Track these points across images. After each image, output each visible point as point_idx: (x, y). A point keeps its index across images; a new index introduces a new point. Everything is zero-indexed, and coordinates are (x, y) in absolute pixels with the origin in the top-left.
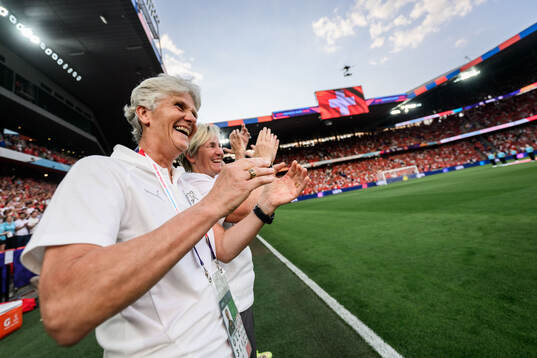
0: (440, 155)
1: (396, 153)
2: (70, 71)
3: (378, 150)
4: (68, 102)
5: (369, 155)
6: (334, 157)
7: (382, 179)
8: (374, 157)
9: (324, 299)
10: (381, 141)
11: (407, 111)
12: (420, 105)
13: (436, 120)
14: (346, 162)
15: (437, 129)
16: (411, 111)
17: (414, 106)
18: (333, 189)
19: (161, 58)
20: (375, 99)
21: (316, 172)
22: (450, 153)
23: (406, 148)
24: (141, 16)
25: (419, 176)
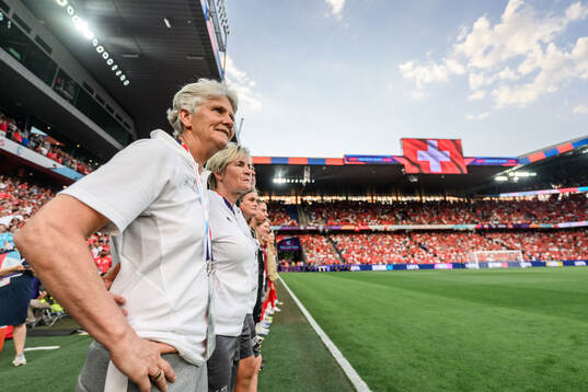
0: (555, 242)
1: (497, 230)
2: (118, 73)
3: (473, 222)
4: (108, 107)
5: (462, 227)
6: (415, 222)
7: (473, 262)
8: (467, 231)
9: (353, 381)
10: (479, 212)
11: (516, 179)
12: (534, 174)
13: (555, 196)
14: (430, 232)
15: (554, 207)
16: (521, 180)
17: (526, 174)
18: (408, 263)
19: (223, 73)
20: (476, 159)
21: (389, 237)
22: (569, 242)
23: (511, 226)
24: (210, 25)
25: (524, 265)
